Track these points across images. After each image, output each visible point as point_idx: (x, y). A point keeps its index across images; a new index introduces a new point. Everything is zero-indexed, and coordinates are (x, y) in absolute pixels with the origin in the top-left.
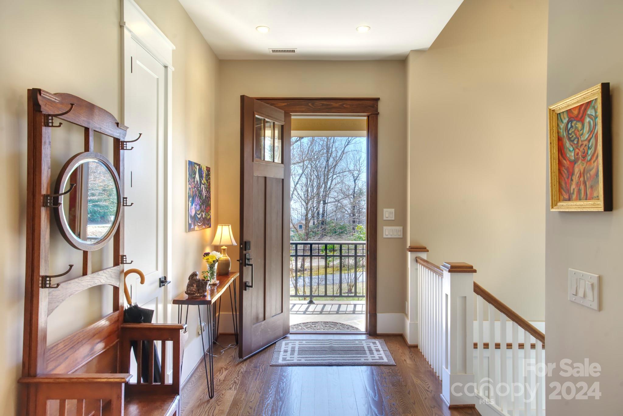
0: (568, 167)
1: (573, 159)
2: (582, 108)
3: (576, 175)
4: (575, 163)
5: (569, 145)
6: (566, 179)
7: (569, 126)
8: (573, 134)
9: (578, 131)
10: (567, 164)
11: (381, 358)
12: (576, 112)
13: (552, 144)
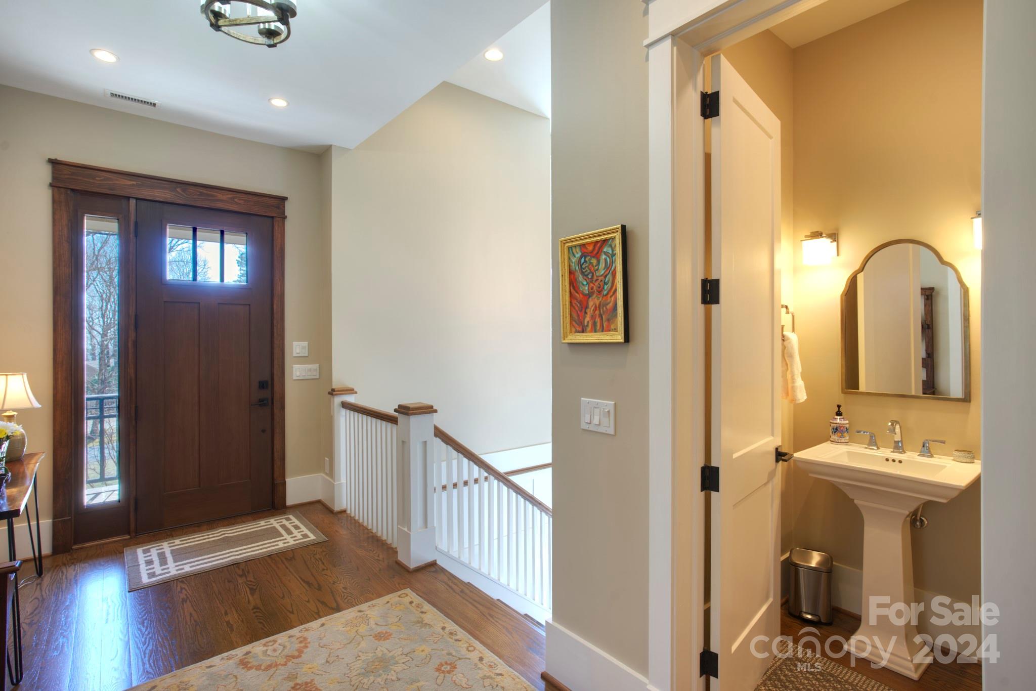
0: (581, 301)
1: (587, 292)
2: (597, 244)
3: (591, 309)
4: (589, 297)
5: (582, 279)
6: (579, 312)
7: (583, 260)
8: (587, 269)
9: (593, 267)
10: (580, 297)
11: (305, 536)
12: (590, 248)
13: (564, 277)
